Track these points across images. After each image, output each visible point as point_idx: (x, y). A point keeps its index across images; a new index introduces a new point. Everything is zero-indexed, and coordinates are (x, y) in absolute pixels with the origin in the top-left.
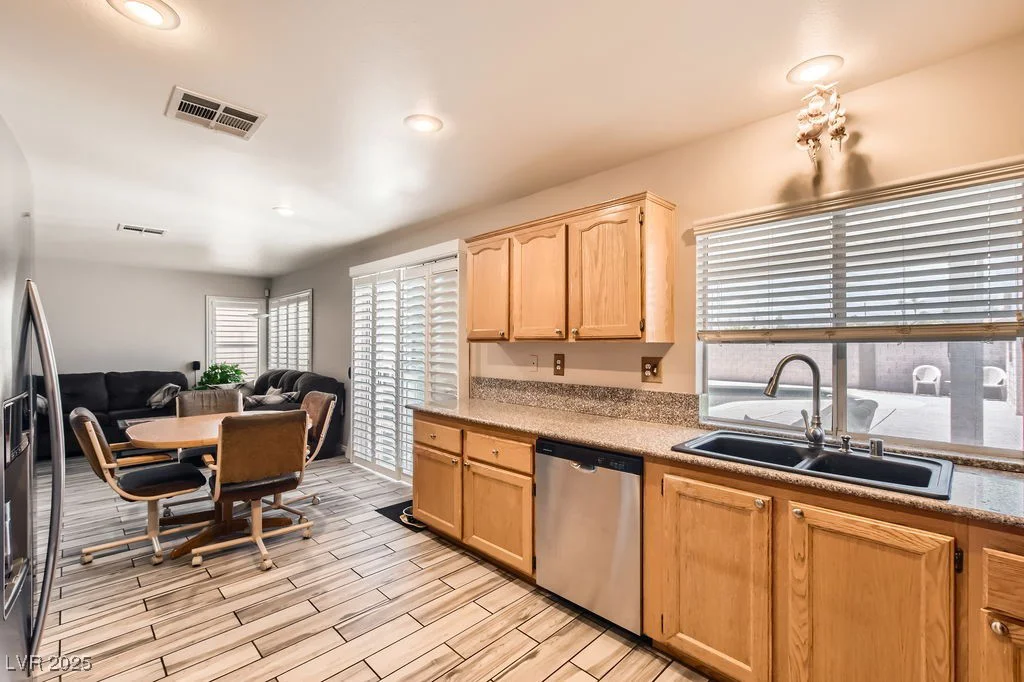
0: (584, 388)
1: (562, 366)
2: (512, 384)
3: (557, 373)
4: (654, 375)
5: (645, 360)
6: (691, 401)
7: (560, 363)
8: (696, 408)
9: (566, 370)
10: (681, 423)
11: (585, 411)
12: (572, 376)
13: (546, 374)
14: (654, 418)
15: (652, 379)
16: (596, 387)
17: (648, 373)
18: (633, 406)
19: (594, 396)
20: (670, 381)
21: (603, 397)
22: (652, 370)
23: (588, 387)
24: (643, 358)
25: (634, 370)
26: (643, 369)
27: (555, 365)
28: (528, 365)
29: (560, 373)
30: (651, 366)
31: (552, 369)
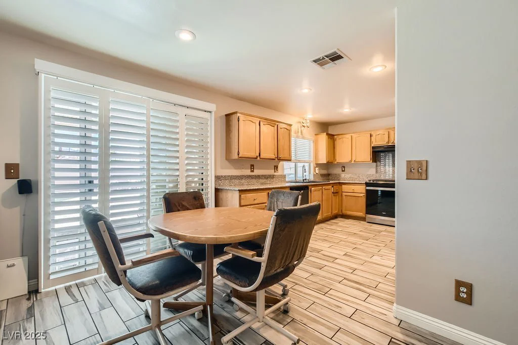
1: (253, 169)
4: (277, 170)
5: (275, 166)
6: (284, 176)
7: (252, 167)
8: (285, 178)
9: (255, 170)
12: (257, 172)
13: (248, 172)
15: (276, 172)
16: (266, 175)
18: (274, 179)
20: (279, 173)
25: (272, 169)
26: (275, 169)
27: (251, 169)
28: (240, 169)
29: (253, 171)
30: (276, 168)
31: (250, 170)
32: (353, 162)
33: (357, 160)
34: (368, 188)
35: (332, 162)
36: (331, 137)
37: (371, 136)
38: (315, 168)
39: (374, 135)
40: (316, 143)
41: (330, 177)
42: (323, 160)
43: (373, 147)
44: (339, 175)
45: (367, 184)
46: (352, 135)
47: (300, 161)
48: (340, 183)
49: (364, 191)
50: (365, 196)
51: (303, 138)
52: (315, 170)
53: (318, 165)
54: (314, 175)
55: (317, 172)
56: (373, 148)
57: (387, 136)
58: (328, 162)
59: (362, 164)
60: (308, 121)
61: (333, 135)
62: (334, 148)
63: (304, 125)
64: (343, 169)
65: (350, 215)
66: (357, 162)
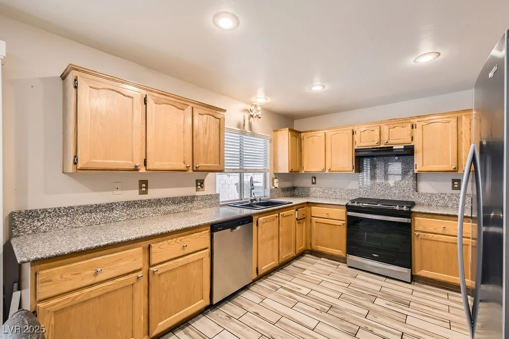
0: (167, 199)
1: (146, 187)
2: (96, 208)
3: (141, 193)
4: (202, 187)
5: (197, 181)
6: (217, 196)
7: (144, 185)
8: (219, 199)
9: (149, 190)
10: (214, 206)
11: (169, 213)
12: (154, 193)
13: (133, 195)
14: (205, 207)
15: (201, 189)
16: (176, 198)
17: (199, 187)
18: (195, 204)
19: (174, 203)
20: (207, 190)
21: (180, 202)
22: (201, 185)
23: (170, 198)
24: (196, 180)
25: (192, 186)
26: (197, 186)
27: (141, 187)
28: (113, 190)
29: (146, 193)
30: (200, 183)
31: (137, 191)
32: (327, 172)
33: (333, 169)
34: (350, 213)
35: (298, 172)
36: (296, 134)
37: (353, 134)
38: (273, 179)
39: (358, 132)
40: (274, 143)
41: (296, 192)
42: (284, 168)
43: (355, 149)
44: (308, 188)
45: (349, 208)
46: (326, 131)
47: (246, 171)
48: (308, 203)
49: (344, 218)
50: (345, 225)
51: (253, 134)
52: (273, 183)
53: (278, 175)
54: (271, 190)
55: (276, 185)
56: (356, 151)
57: (378, 134)
58: (291, 171)
59: (340, 174)
60: (259, 108)
61: (300, 132)
62: (301, 150)
63: (252, 114)
64: (314, 181)
65: (323, 251)
66: (333, 171)
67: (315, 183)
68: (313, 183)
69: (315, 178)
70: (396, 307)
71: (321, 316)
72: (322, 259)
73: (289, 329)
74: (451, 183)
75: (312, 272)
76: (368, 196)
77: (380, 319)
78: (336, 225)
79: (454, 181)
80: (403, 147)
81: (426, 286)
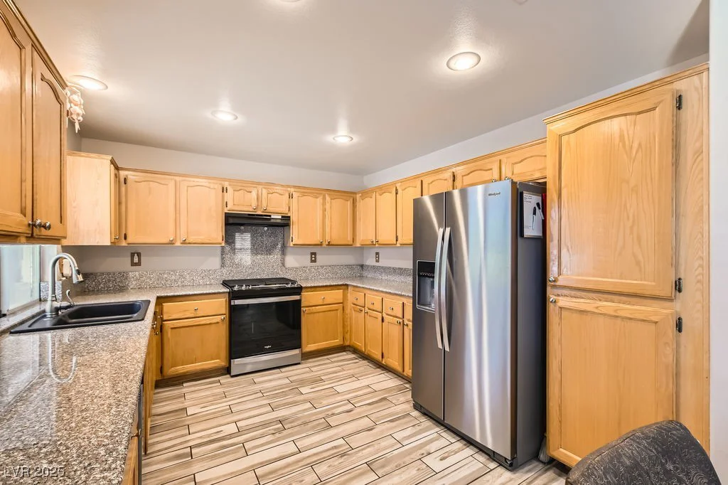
32: (177, 244)
33: (191, 239)
37: (223, 191)
39: (231, 191)
42: (98, 235)
43: (226, 213)
44: (124, 275)
46: (177, 178)
48: (158, 298)
49: (225, 310)
50: (226, 321)
56: (227, 215)
57: (256, 197)
58: (113, 243)
64: (136, 260)
65: (187, 372)
66: (189, 243)
67: (139, 264)
68: (133, 264)
69: (139, 255)
70: (318, 386)
71: (284, 436)
72: (185, 385)
73: (280, 472)
74: (309, 256)
75: (202, 405)
76: (233, 276)
77: (325, 402)
78: (210, 324)
79: (312, 254)
80: (280, 217)
81: (310, 360)
